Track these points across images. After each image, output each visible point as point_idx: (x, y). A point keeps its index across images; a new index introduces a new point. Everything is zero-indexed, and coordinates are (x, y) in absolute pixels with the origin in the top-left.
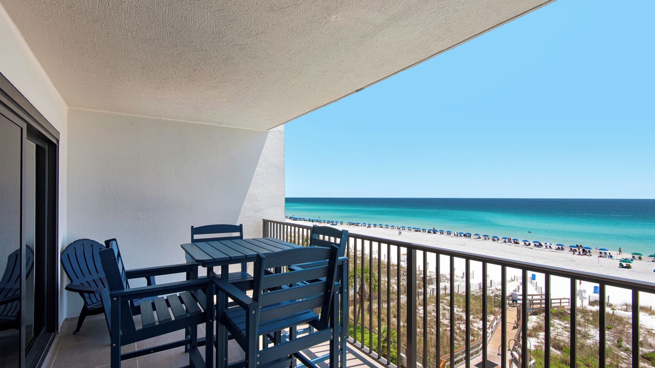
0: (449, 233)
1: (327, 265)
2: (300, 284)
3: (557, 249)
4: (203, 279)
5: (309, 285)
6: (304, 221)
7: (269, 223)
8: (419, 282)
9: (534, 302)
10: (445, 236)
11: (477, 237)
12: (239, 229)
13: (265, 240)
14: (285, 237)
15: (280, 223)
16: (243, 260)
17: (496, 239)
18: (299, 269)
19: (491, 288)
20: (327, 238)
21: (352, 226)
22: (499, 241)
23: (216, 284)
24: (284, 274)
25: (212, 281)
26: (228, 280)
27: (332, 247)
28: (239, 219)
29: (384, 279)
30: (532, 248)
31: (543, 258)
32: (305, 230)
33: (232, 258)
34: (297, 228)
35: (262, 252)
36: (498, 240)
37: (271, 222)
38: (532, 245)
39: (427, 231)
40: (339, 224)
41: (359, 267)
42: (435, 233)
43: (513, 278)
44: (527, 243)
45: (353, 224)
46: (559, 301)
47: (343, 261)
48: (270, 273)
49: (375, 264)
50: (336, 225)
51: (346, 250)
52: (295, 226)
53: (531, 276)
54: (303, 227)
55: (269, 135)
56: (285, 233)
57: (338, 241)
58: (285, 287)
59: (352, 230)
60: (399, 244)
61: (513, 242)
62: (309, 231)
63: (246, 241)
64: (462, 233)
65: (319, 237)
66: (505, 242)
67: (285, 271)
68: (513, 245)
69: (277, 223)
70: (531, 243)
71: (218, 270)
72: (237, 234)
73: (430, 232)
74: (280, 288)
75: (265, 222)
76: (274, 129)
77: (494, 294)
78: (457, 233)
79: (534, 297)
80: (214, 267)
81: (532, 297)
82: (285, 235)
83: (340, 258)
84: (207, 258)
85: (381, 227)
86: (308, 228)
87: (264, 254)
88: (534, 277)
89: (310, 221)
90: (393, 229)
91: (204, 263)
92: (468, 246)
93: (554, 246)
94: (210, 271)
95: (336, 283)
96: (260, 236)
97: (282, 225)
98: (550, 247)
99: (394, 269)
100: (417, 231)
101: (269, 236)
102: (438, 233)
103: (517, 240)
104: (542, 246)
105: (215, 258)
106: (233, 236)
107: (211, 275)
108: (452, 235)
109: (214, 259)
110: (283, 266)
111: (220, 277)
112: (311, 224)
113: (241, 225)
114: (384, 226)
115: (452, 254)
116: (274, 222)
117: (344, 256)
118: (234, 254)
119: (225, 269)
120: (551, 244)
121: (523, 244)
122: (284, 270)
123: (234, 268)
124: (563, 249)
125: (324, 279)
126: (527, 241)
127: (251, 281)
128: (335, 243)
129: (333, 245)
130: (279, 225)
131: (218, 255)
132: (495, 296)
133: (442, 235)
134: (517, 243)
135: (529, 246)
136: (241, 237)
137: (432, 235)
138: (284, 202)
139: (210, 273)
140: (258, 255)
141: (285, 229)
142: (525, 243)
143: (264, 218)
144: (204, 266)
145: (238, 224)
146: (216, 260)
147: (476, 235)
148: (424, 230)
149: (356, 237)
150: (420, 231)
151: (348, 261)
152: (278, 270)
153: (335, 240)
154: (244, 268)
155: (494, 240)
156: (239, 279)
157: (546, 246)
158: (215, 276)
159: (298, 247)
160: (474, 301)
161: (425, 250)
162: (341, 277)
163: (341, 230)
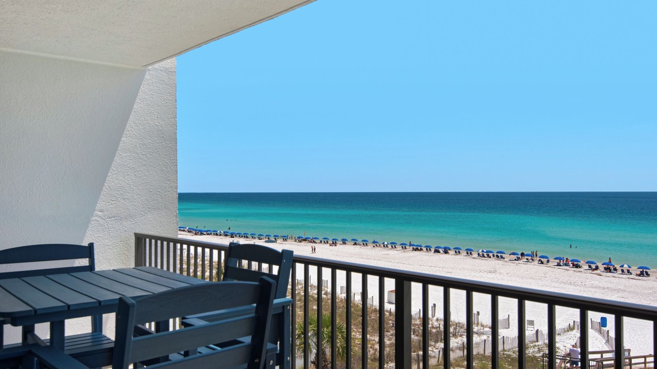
0: (469, 252)
1: (253, 315)
2: (203, 350)
3: (639, 275)
4: (14, 348)
5: (220, 352)
6: (216, 237)
7: (148, 240)
8: (415, 338)
9: (605, 363)
10: (462, 257)
11: (514, 257)
12: (88, 252)
13: (137, 273)
14: (178, 266)
15: (169, 240)
16: (95, 310)
17: (544, 260)
18: (203, 323)
19: (537, 344)
20: (255, 266)
21: (303, 243)
22: (550, 264)
23: (38, 357)
24: (175, 332)
25: (30, 353)
26: (63, 349)
27: (262, 280)
28: (88, 233)
29: (356, 335)
30: (601, 273)
31: (618, 290)
32: (215, 252)
33: (72, 308)
34: (200, 249)
35: (130, 293)
36: (548, 261)
37: (151, 237)
38: (602, 268)
39: (433, 250)
40: (279, 241)
41: (313, 316)
42: (446, 252)
43: (572, 324)
44: (593, 266)
45: (305, 240)
46: (642, 360)
47: (284, 306)
48: (147, 333)
49: (341, 310)
50: (275, 241)
51: (289, 287)
52: (197, 244)
53: (599, 321)
54: (212, 247)
55: (147, 76)
56: (178, 258)
57: (275, 270)
58: (175, 357)
59: (301, 250)
60: (382, 274)
61: (571, 265)
62: (223, 253)
63: (101, 275)
64: (491, 252)
65: (240, 263)
66: (559, 265)
67: (178, 328)
68: (571, 271)
69: (163, 239)
70: (600, 265)
71: (43, 331)
72: (84, 262)
73: (439, 252)
74: (166, 358)
75: (140, 240)
76: (156, 66)
77: (541, 354)
78: (483, 251)
79: (605, 356)
80: (36, 325)
81: (602, 356)
82: (178, 262)
83: (276, 301)
84: (21, 308)
85: (355, 244)
86: (220, 248)
87: (133, 298)
88: (604, 322)
89: (226, 235)
90: (376, 248)
91: (14, 319)
92: (501, 273)
93: (635, 270)
94: (28, 332)
95: (269, 346)
96: (130, 263)
97: (171, 244)
98: (628, 271)
99: (373, 317)
100: (416, 250)
101: (148, 265)
102: (452, 252)
103: (577, 261)
104: (615, 269)
105: (37, 307)
106: (76, 265)
107: (30, 341)
108: (475, 255)
109: (36, 311)
110: (174, 318)
111: (48, 344)
112: (226, 241)
113: (91, 245)
114: (359, 241)
115: (470, 287)
116: (157, 238)
117: (285, 296)
118: (75, 299)
119: (57, 329)
120: (630, 267)
121: (587, 268)
122: (174, 324)
123: (79, 327)
124: (648, 275)
125: (247, 340)
126: (593, 263)
127: (111, 350)
128: (270, 275)
129: (265, 277)
130: (165, 243)
131: (44, 303)
132: (543, 356)
133: (458, 257)
134: (577, 266)
135: (596, 272)
136: (91, 267)
137: (442, 256)
138: (176, 201)
139: (29, 336)
140: (121, 301)
141: (178, 252)
142: (590, 266)
143: (137, 232)
144: (15, 324)
145: (85, 243)
146: (38, 312)
147: (514, 254)
148: (428, 248)
149: (307, 262)
150: (421, 250)
151: (293, 306)
152: (162, 326)
153: (270, 269)
154: (97, 325)
155: (542, 263)
156: (87, 347)
157: (623, 271)
158: (37, 342)
159: (202, 282)
160: (510, 367)
161: (427, 281)
162: (280, 334)
163: (280, 251)
